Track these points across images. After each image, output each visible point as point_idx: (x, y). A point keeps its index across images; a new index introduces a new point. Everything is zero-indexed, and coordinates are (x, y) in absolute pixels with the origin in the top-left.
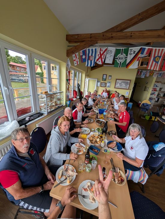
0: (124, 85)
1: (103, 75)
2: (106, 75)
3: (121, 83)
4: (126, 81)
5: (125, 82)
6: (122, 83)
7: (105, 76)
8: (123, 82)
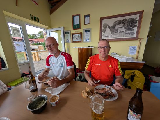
0: (123, 30)
1: (73, 16)
2: (79, 15)
3: (114, 27)
4: (127, 17)
5: (125, 20)
6: (118, 26)
7: (76, 19)
8: (120, 22)
